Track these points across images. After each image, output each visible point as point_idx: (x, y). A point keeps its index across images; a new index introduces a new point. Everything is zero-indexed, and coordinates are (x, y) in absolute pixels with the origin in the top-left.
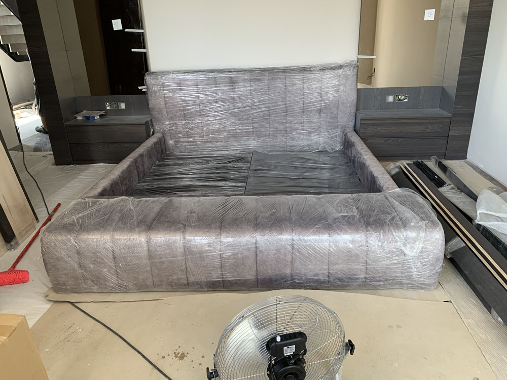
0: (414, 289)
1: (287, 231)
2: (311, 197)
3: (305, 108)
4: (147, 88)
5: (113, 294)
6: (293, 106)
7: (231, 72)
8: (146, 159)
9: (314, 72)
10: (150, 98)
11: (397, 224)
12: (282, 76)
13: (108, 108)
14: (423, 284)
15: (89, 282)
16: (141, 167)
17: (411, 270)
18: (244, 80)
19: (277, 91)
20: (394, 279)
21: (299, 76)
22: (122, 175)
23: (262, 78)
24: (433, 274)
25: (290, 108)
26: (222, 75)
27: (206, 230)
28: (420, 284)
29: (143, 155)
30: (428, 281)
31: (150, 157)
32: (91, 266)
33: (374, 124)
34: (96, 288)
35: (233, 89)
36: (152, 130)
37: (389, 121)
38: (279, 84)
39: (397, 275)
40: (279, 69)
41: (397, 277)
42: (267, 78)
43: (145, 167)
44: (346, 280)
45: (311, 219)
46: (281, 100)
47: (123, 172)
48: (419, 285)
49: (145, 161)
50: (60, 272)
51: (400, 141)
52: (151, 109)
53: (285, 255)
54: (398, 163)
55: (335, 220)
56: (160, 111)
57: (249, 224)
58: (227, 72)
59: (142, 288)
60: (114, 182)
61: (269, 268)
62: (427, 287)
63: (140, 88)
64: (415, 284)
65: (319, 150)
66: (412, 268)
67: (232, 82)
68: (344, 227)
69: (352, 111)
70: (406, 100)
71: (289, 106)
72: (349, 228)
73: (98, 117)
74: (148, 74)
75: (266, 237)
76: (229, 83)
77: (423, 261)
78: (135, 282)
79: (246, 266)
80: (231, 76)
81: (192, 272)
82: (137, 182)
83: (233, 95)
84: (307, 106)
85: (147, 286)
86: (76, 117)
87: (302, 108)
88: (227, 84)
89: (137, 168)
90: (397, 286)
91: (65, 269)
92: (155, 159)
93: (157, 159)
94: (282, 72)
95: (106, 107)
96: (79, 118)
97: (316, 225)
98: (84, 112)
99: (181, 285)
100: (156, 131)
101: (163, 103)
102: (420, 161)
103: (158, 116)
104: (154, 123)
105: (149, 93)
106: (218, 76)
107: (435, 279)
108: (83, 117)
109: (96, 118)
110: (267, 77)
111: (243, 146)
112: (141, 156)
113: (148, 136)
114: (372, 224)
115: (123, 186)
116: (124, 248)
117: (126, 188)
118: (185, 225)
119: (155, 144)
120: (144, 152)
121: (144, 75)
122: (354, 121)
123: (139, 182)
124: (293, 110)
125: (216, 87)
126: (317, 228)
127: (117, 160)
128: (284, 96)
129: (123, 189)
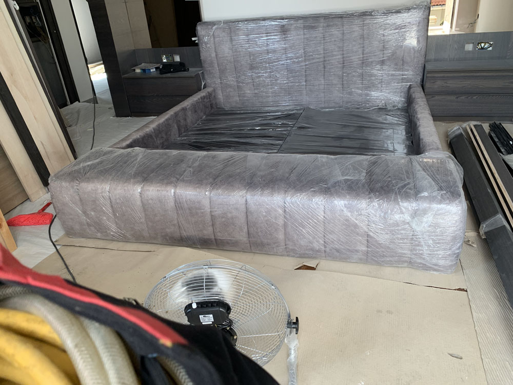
0: (427, 270)
1: (279, 192)
2: (323, 157)
3: (365, 58)
4: (198, 40)
5: (115, 242)
6: (351, 57)
7: (283, 19)
8: (189, 113)
9: (376, 17)
10: (201, 49)
11: (407, 192)
12: (338, 22)
13: (165, 61)
14: (436, 265)
15: (92, 228)
16: (182, 121)
17: (420, 248)
18: (297, 28)
19: (333, 40)
20: (401, 256)
21: (358, 21)
22: (157, 128)
23: (316, 24)
24: (449, 255)
25: (348, 59)
26: (273, 23)
27: (197, 185)
28: (433, 264)
29: (186, 109)
30: (442, 262)
31: (196, 111)
32: (93, 213)
33: (443, 77)
34: (99, 235)
35: (285, 38)
36: (203, 84)
37: (462, 74)
38: (335, 32)
39: (404, 252)
40: (336, 15)
41: (405, 254)
42: (322, 25)
43: (188, 122)
44: (344, 251)
45: (308, 181)
46: (337, 49)
47: (159, 126)
48: (433, 266)
49: (189, 115)
50: (67, 217)
51: (475, 97)
52: (202, 61)
53: (276, 218)
54: (465, 125)
55: (335, 183)
56: (212, 63)
57: (241, 182)
58: (279, 19)
59: (139, 238)
60: (147, 134)
61: (259, 230)
62: (441, 269)
63: (193, 39)
64: (427, 264)
65: (379, 107)
66: (422, 246)
67: (284, 30)
68: (343, 192)
69: (420, 63)
70: (491, 48)
71: (347, 57)
72: (349, 194)
73: (154, 70)
74: (200, 24)
75: (256, 197)
76: (281, 32)
77: (435, 238)
78: (132, 232)
79: (236, 226)
80: (282, 24)
81: (184, 228)
82: (177, 136)
83: (285, 44)
84: (367, 57)
85: (144, 237)
86: (134, 70)
87: (362, 59)
88: (278, 32)
89: (178, 122)
90: (406, 265)
91: (71, 214)
92: (202, 114)
93: (205, 114)
94: (339, 17)
95: (162, 60)
96: (138, 71)
97: (312, 188)
98: (143, 64)
99: (175, 240)
100: (207, 84)
101: (213, 55)
102: (498, 122)
103: (210, 68)
104: (206, 76)
105: (200, 45)
106: (270, 23)
107: (452, 261)
108: (141, 69)
109: (152, 71)
110: (322, 23)
111: (294, 101)
112: (184, 109)
113: (200, 90)
114: (377, 191)
115: (158, 138)
116: (119, 198)
117: (161, 141)
118: (178, 180)
119: (203, 98)
120: (188, 105)
121: (195, 26)
122: (422, 75)
123: (179, 136)
124: (351, 61)
125: (267, 36)
126: (313, 191)
127: (158, 113)
128: (341, 45)
129: (158, 142)
